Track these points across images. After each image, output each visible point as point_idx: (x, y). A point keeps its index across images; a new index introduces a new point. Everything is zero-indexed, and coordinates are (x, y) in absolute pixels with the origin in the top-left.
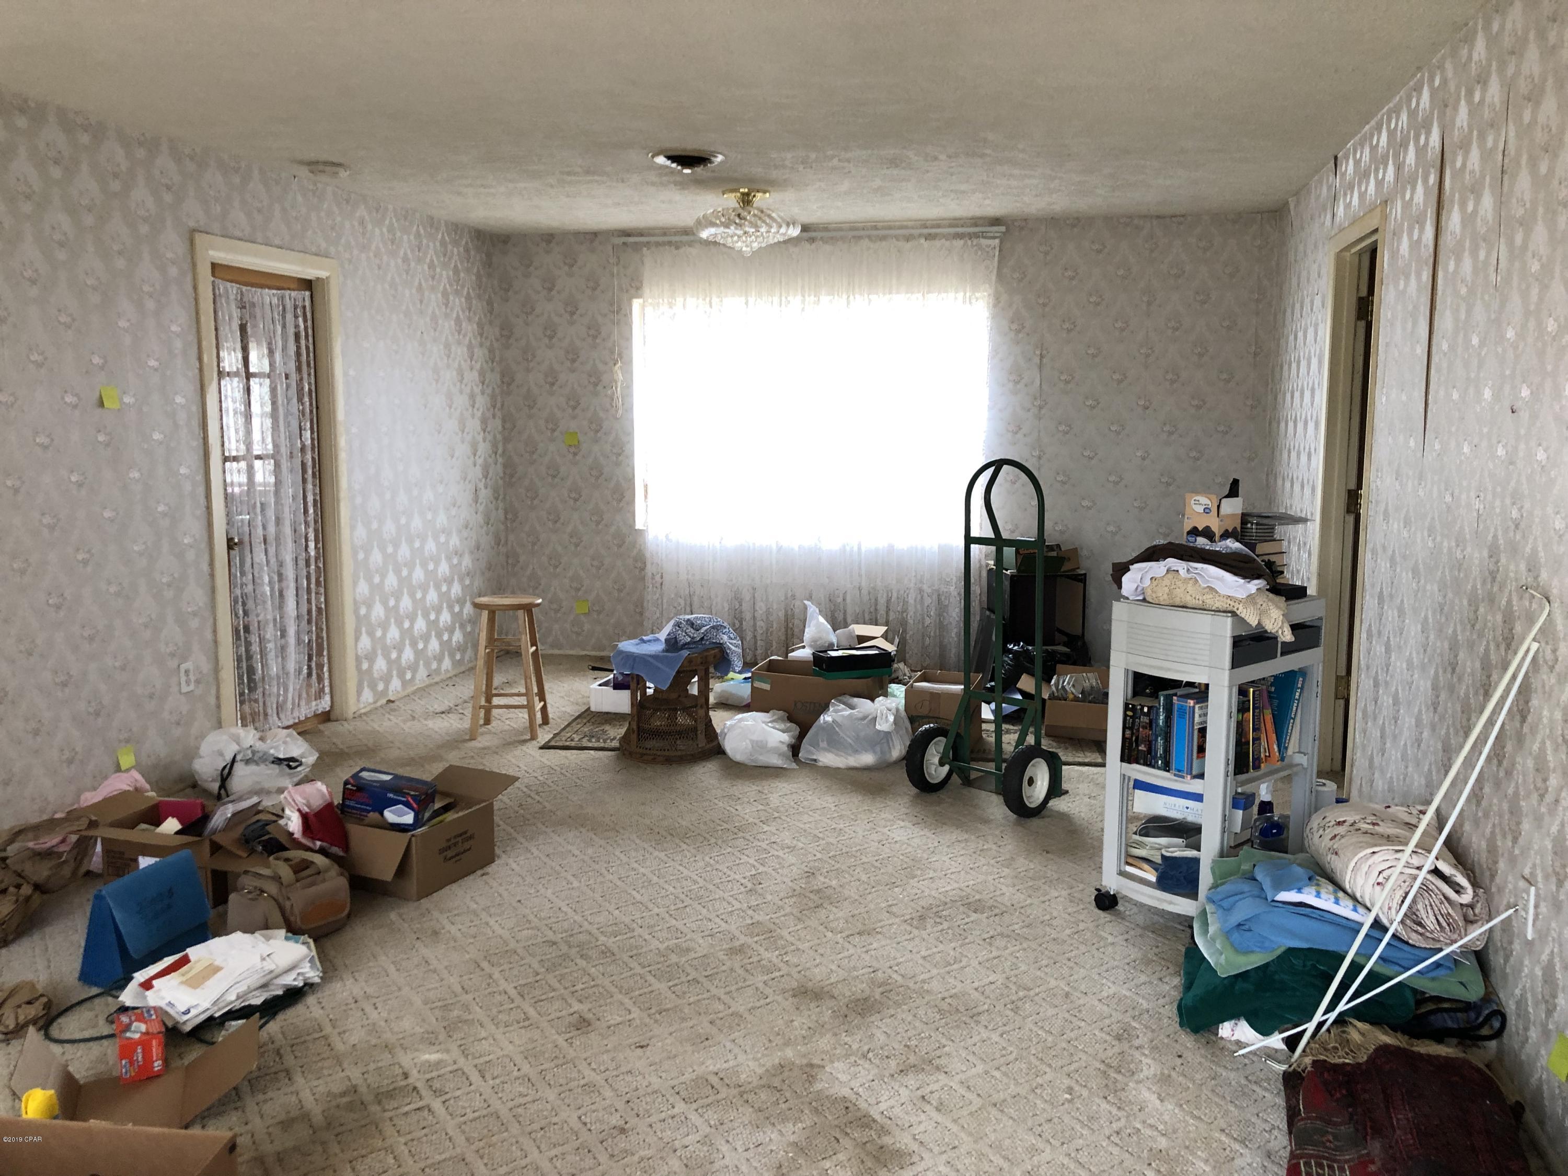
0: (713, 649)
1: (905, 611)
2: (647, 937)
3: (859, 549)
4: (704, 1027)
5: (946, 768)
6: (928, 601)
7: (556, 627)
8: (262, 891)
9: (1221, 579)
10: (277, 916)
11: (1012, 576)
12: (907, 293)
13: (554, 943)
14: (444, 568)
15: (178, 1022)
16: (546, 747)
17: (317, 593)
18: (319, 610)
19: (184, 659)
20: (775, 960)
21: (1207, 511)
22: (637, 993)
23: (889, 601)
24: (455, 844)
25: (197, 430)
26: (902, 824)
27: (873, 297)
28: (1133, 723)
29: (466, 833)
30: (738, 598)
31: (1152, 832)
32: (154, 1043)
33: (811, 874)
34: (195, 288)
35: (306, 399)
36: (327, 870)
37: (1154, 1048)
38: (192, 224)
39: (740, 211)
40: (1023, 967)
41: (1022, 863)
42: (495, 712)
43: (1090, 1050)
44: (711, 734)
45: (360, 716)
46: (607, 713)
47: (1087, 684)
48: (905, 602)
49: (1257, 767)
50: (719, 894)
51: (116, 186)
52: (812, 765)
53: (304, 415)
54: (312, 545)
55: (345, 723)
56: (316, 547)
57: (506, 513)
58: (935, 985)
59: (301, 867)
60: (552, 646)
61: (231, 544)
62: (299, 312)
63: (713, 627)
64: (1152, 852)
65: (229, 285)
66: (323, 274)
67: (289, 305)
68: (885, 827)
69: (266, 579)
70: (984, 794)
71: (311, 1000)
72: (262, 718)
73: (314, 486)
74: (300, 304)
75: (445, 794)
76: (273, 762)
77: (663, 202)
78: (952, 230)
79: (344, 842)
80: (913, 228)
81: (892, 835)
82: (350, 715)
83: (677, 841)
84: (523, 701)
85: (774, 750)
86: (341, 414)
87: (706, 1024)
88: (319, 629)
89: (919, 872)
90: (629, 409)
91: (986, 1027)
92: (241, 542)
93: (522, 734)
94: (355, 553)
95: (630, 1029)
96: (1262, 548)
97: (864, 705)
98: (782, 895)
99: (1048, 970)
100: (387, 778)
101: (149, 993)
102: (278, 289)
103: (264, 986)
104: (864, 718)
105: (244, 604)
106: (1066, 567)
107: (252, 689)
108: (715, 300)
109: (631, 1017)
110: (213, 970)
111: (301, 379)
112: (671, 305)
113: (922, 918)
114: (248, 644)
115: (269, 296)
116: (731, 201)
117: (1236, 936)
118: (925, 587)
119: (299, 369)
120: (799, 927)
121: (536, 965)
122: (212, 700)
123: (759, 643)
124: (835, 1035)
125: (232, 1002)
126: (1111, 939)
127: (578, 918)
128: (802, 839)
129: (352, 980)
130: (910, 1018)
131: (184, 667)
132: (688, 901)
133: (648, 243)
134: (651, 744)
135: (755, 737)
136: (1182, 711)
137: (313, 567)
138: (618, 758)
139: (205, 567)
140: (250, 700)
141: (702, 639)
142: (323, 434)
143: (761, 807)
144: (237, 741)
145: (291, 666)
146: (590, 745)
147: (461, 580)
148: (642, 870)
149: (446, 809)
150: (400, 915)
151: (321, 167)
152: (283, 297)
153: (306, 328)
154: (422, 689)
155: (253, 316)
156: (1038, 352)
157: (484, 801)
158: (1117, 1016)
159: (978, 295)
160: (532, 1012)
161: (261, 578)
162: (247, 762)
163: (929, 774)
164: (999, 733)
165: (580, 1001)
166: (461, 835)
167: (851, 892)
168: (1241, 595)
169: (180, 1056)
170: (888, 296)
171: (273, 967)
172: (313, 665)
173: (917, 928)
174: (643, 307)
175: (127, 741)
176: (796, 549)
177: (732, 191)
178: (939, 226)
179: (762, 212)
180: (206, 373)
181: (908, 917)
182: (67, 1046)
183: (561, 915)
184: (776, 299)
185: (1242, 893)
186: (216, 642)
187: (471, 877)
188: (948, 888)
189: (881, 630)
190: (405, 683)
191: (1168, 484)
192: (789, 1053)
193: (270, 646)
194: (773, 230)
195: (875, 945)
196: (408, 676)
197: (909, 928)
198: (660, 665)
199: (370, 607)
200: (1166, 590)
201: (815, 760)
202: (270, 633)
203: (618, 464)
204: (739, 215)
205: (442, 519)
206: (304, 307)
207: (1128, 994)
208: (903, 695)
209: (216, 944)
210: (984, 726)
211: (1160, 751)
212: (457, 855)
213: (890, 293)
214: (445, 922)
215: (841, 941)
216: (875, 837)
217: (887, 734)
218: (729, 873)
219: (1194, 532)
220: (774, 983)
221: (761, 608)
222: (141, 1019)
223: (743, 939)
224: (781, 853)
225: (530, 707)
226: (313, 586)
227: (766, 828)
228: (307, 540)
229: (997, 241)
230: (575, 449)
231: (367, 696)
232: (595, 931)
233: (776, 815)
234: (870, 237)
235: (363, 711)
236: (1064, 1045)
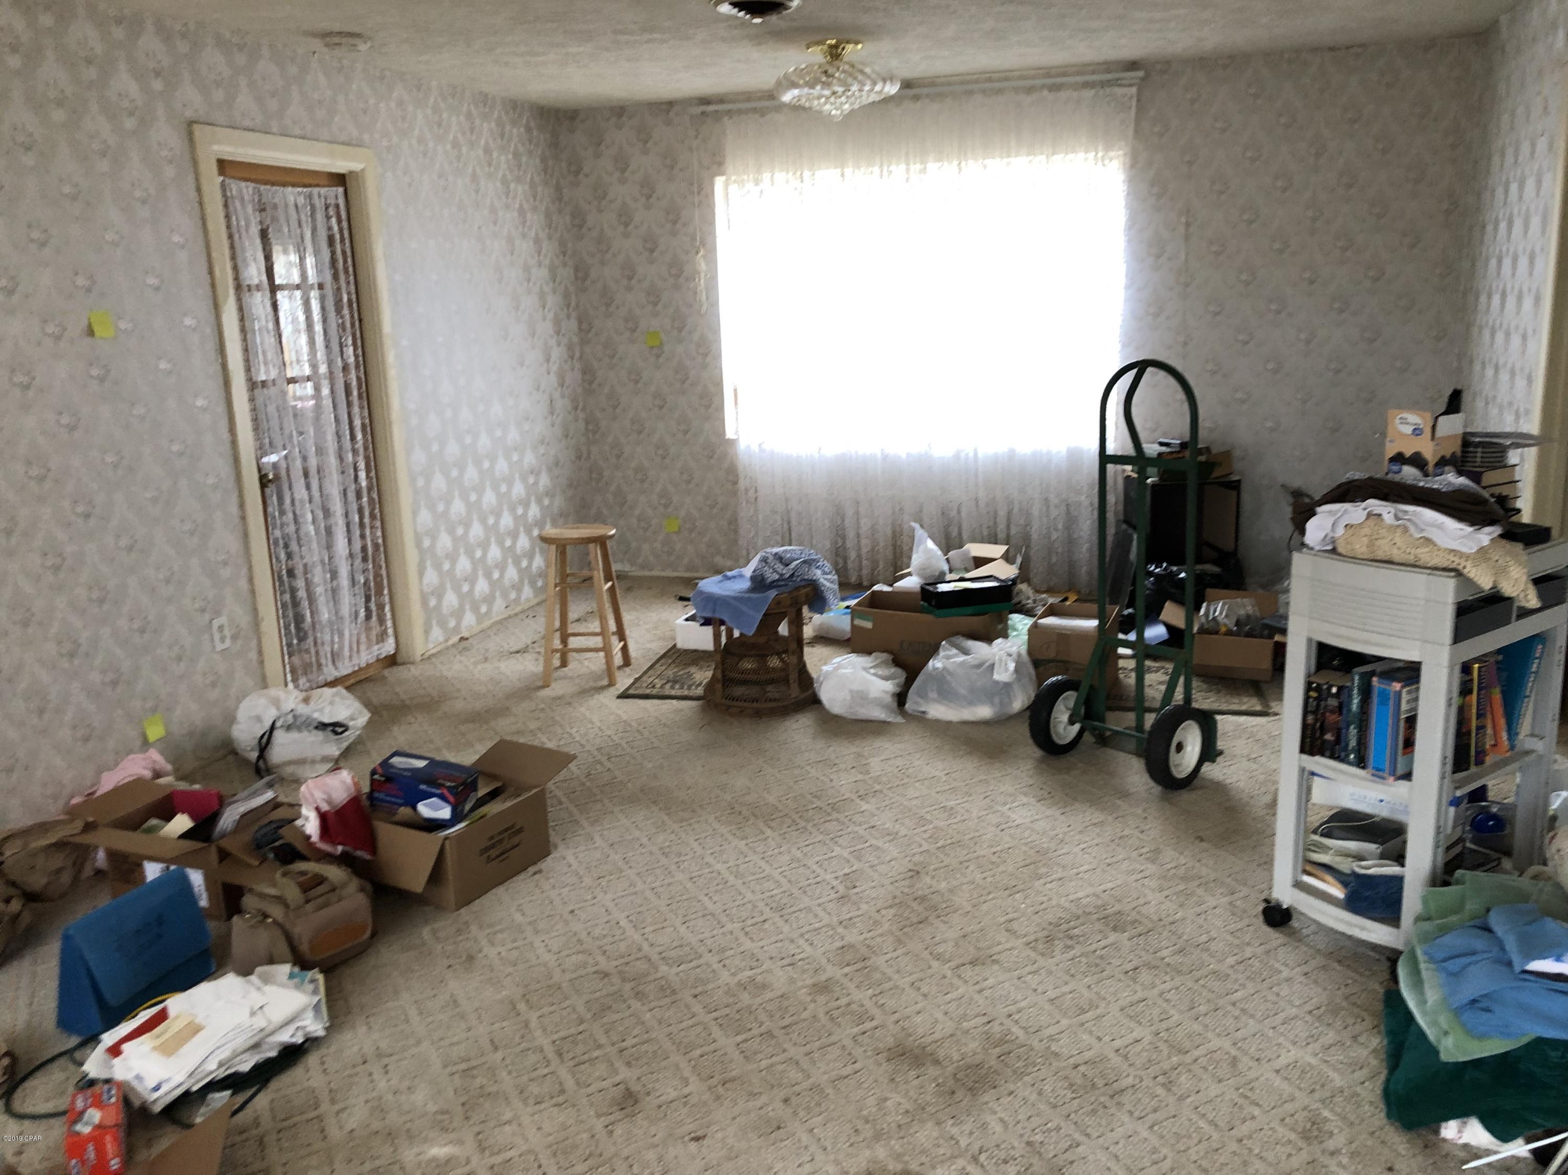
0: (804, 587)
1: (1028, 524)
2: (715, 966)
3: (976, 454)
4: (777, 1109)
5: (1077, 727)
6: (1054, 513)
7: (646, 547)
8: (266, 916)
9: (1440, 527)
10: (282, 948)
11: (1154, 486)
12: (1028, 154)
13: (606, 975)
14: (519, 489)
15: (145, 1102)
16: (624, 696)
17: (372, 527)
18: (376, 546)
19: (218, 613)
20: (868, 1003)
21: (1417, 432)
22: (698, 1052)
23: (1010, 513)
24: (501, 841)
25: (212, 354)
26: (1025, 800)
27: (989, 162)
28: (1318, 706)
29: (512, 827)
30: (839, 512)
31: (1336, 832)
32: (108, 1138)
33: (915, 874)
34: (199, 190)
35: (346, 311)
36: (344, 885)
37: (1353, 1155)
38: (189, 114)
39: (827, 67)
40: (1176, 1017)
41: (1169, 855)
42: (572, 656)
43: (1270, 1156)
44: (806, 681)
45: (429, 658)
46: (695, 651)
47: (1242, 612)
48: (1028, 515)
49: (1479, 762)
50: (806, 901)
51: (92, 73)
52: (920, 719)
53: (344, 330)
54: (362, 475)
55: (412, 668)
56: (368, 476)
57: (587, 423)
58: (1063, 1046)
59: (310, 885)
60: (643, 567)
61: (264, 482)
62: (332, 212)
63: (805, 562)
64: (1339, 859)
65: (243, 184)
66: (355, 166)
67: (319, 204)
68: (1005, 804)
69: (309, 517)
70: (1122, 757)
71: (312, 1059)
72: (315, 669)
73: (361, 408)
74: (331, 201)
75: (493, 777)
76: (316, 728)
77: (739, 61)
78: (1079, 79)
79: (371, 843)
80: (1033, 78)
81: (1014, 816)
82: (418, 658)
83: (761, 825)
84: (597, 641)
85: (878, 702)
86: (387, 326)
87: (779, 1105)
88: (377, 567)
89: (1043, 870)
90: (714, 304)
91: (1131, 1113)
92: (277, 477)
93: (600, 678)
94: (413, 480)
95: (685, 1110)
96: (1490, 477)
97: (979, 649)
98: (880, 904)
99: (1208, 1020)
100: (421, 764)
101: (117, 1061)
102: (305, 186)
103: (256, 1046)
104: (979, 666)
105: (286, 546)
106: (1217, 473)
107: (302, 639)
108: (807, 174)
109: (686, 1091)
110: (194, 1029)
111: (339, 289)
112: (757, 182)
113: (1049, 939)
114: (293, 591)
115: (292, 195)
116: (816, 55)
117: (1467, 1016)
118: (1052, 496)
119: (336, 277)
120: (899, 952)
121: (581, 1009)
122: (253, 655)
123: (864, 562)
124: (938, 1123)
125: (211, 1072)
126: (1286, 973)
127: (637, 937)
128: (907, 821)
129: (364, 1028)
130: (1034, 1097)
131: (216, 624)
132: (768, 913)
133: (729, 111)
134: (739, 691)
135: (855, 687)
136: (1384, 695)
137: (365, 499)
138: (703, 709)
139: (234, 509)
140: (300, 651)
141: (792, 575)
142: (368, 349)
143: (860, 777)
144: (276, 702)
145: (345, 611)
146: (673, 693)
147: (539, 501)
148: (718, 867)
149: (493, 795)
150: (434, 932)
151: (336, 40)
152: (310, 196)
153: (341, 230)
154: (500, 622)
155: (275, 219)
156: (1183, 220)
157: (535, 787)
158: (1302, 1099)
159: (1112, 154)
160: (570, 1084)
161: (303, 516)
162: (289, 728)
163: (1057, 734)
164: (1140, 672)
165: (628, 1064)
166: (506, 830)
167: (961, 900)
168: (1469, 547)
169: (149, 1144)
170: (1006, 160)
171: (263, 1024)
172: (373, 607)
173: (1043, 955)
174: (726, 185)
175: (154, 710)
176: (904, 456)
177: (818, 43)
178: (1065, 74)
179: (853, 66)
180: (220, 290)
181: (1032, 938)
182: (27, 1123)
183: (618, 932)
184: (876, 169)
185: (1473, 953)
186: (253, 592)
187: (522, 876)
188: (1080, 895)
189: (1002, 549)
190: (480, 618)
191: (1338, 372)
192: (881, 1153)
193: (319, 590)
194: (867, 88)
195: (991, 981)
196: (484, 609)
197: (1033, 955)
198: (745, 609)
199: (434, 538)
200: (1365, 540)
201: (924, 712)
202: (319, 576)
203: (704, 366)
204: (826, 72)
205: (513, 435)
206: (337, 206)
207: (1313, 1061)
208: (1025, 631)
209: (203, 991)
210: (1121, 663)
211: (1353, 743)
212: (502, 854)
213: (1009, 156)
214: (484, 942)
215: (949, 973)
216: (994, 818)
217: (1007, 685)
218: (819, 871)
219: (1399, 459)
220: (865, 1039)
221: (865, 524)
222: (98, 1103)
223: (831, 971)
224: (879, 843)
225: (606, 649)
226: (367, 520)
227: (865, 806)
228: (356, 469)
229: (1134, 90)
230: (657, 351)
231: (437, 634)
232: (655, 957)
233: (877, 787)
234: (983, 92)
235: (433, 651)
236: (1234, 1146)
